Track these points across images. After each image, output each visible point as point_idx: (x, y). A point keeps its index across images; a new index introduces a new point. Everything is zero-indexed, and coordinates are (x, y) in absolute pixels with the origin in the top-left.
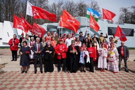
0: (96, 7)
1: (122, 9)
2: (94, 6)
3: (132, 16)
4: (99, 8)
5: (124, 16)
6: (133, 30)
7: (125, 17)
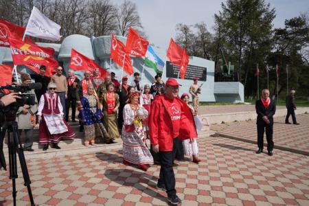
0: (132, 14)
1: (179, 27)
2: (129, 13)
3: (197, 42)
4: (138, 17)
5: (184, 40)
6: (206, 69)
7: (185, 43)
